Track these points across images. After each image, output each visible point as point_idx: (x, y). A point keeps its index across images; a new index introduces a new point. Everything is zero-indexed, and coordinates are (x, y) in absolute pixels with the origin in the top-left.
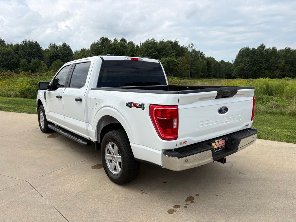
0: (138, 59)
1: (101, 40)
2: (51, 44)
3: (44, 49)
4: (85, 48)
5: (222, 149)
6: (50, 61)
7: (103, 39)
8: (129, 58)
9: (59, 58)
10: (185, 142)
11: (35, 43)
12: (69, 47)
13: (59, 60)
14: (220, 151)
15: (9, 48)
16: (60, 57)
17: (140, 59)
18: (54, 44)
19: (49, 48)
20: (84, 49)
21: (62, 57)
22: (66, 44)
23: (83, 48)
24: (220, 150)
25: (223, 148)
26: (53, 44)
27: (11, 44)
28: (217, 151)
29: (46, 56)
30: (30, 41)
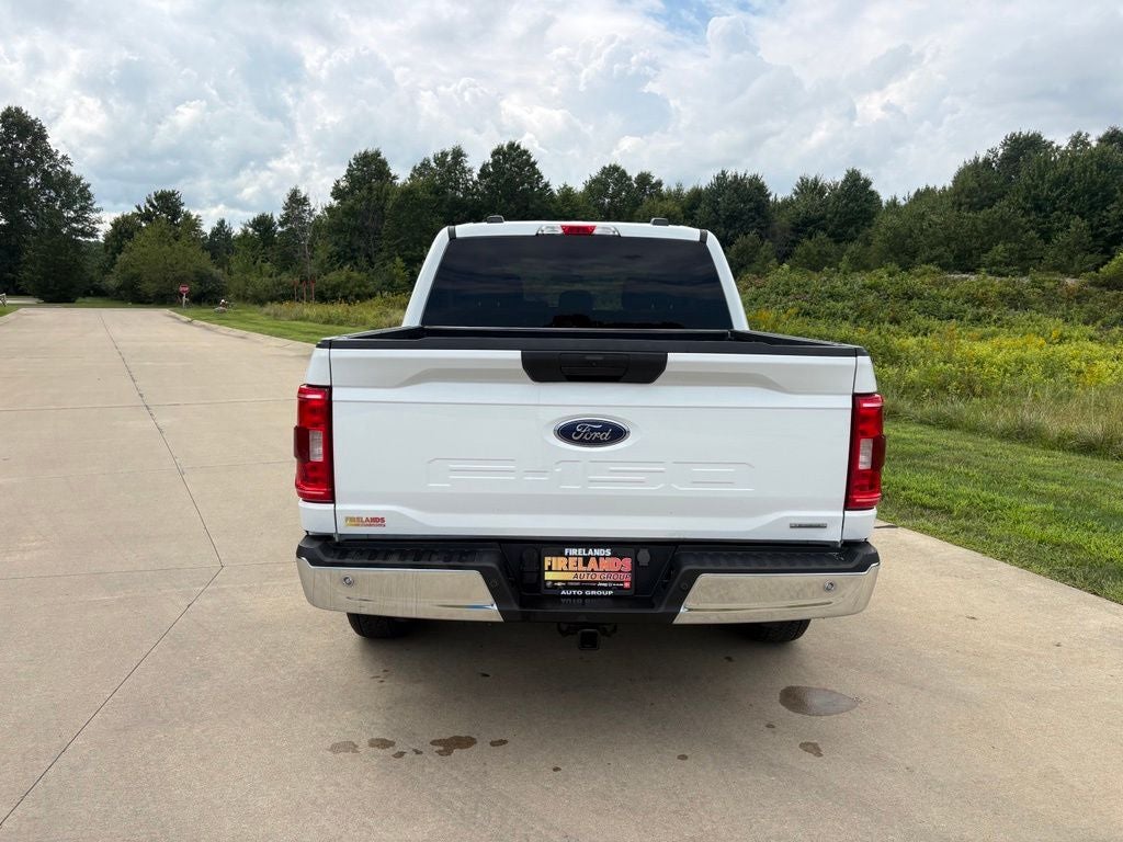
0: (593, 228)
1: (1005, 144)
2: (802, 180)
3: (780, 200)
4: (931, 186)
5: (610, 593)
6: (793, 241)
7: (1017, 140)
9: (824, 230)
10: (378, 521)
11: (751, 181)
12: (867, 183)
13: (821, 235)
14: (594, 597)
15: (670, 203)
16: (831, 228)
17: (602, 227)
18: (816, 179)
19: (796, 193)
20: (927, 188)
21: (837, 227)
22: (859, 174)
23: (922, 187)
24: (593, 592)
25: (620, 592)
26: (811, 177)
27: (679, 190)
28: (580, 593)
29: (782, 221)
30: (736, 177)
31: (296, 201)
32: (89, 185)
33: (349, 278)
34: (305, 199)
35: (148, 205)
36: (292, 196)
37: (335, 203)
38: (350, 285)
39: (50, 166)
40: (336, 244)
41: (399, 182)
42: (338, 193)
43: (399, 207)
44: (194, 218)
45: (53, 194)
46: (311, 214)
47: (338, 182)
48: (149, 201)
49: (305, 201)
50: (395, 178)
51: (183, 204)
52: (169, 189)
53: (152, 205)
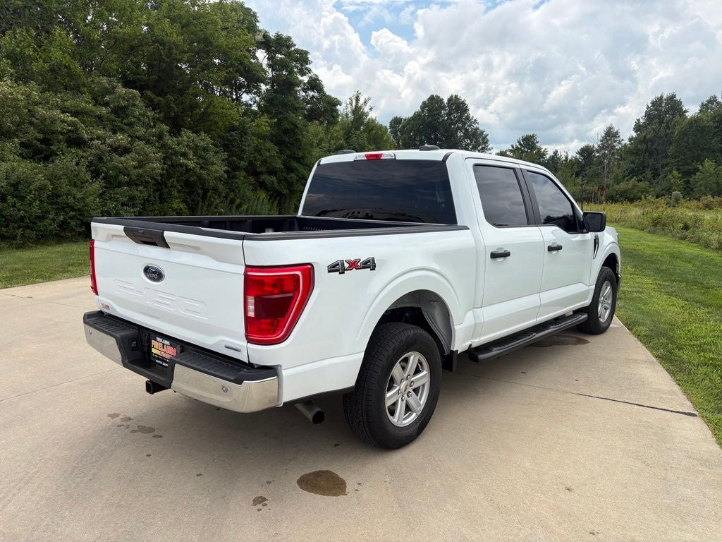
0: (381, 155)
8: (361, 156)
17: (387, 154)
24: (165, 364)
28: (161, 363)
31: (611, 134)
32: (487, 135)
33: (634, 186)
34: (617, 133)
35: (518, 144)
36: (608, 132)
37: (634, 135)
38: (635, 191)
39: (469, 126)
40: (633, 162)
41: (689, 115)
42: (638, 128)
43: (684, 133)
44: (542, 150)
45: (469, 142)
46: (619, 143)
47: (638, 120)
48: (519, 142)
49: (616, 135)
50: (686, 111)
51: (537, 143)
52: (530, 133)
53: (520, 144)
